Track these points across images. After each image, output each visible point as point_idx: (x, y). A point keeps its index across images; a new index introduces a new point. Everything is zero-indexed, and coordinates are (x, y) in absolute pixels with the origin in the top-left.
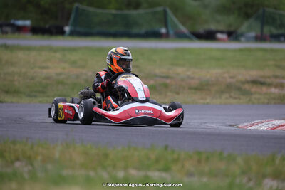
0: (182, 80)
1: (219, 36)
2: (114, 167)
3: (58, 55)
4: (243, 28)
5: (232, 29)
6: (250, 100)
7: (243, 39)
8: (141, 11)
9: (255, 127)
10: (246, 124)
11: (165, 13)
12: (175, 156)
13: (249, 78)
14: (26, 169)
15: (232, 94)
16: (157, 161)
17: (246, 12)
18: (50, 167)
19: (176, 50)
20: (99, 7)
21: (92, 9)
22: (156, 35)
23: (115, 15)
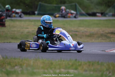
0: (83, 33)
1: (98, 14)
2: (55, 68)
3: (33, 23)
4: (107, 11)
5: (103, 12)
6: (110, 40)
7: (107, 16)
8: (66, 5)
9: (112, 51)
10: (108, 50)
11: (76, 5)
12: (80, 63)
13: (110, 32)
14: (19, 69)
15: (103, 38)
16: (72, 65)
17: (109, 5)
18: (29, 68)
20: (49, 3)
21: (46, 4)
23: (55, 7)
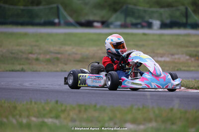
0: (69, 55)
1: (96, 24)
2: (20, 115)
4: (112, 19)
5: (104, 19)
7: (112, 26)
8: (41, 7)
11: (58, 8)
12: (63, 108)
16: (51, 111)
17: (115, 8)
19: (65, 34)
20: (12, 4)
21: (7, 6)
22: (51, 24)
23: (23, 10)
